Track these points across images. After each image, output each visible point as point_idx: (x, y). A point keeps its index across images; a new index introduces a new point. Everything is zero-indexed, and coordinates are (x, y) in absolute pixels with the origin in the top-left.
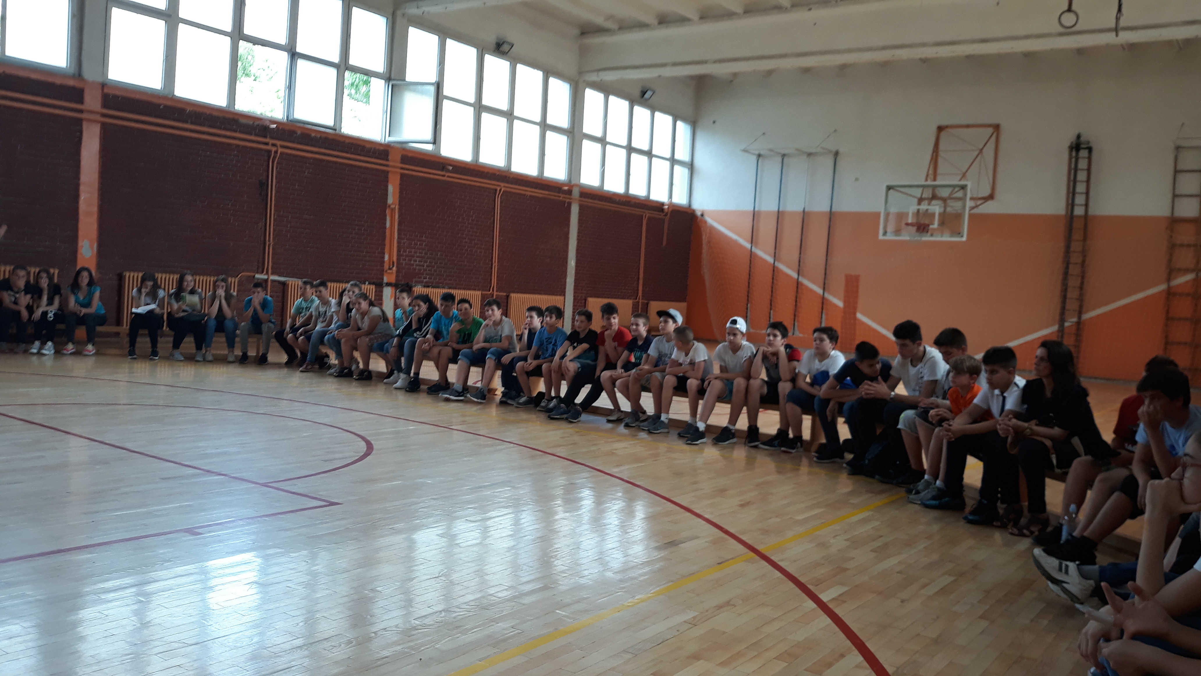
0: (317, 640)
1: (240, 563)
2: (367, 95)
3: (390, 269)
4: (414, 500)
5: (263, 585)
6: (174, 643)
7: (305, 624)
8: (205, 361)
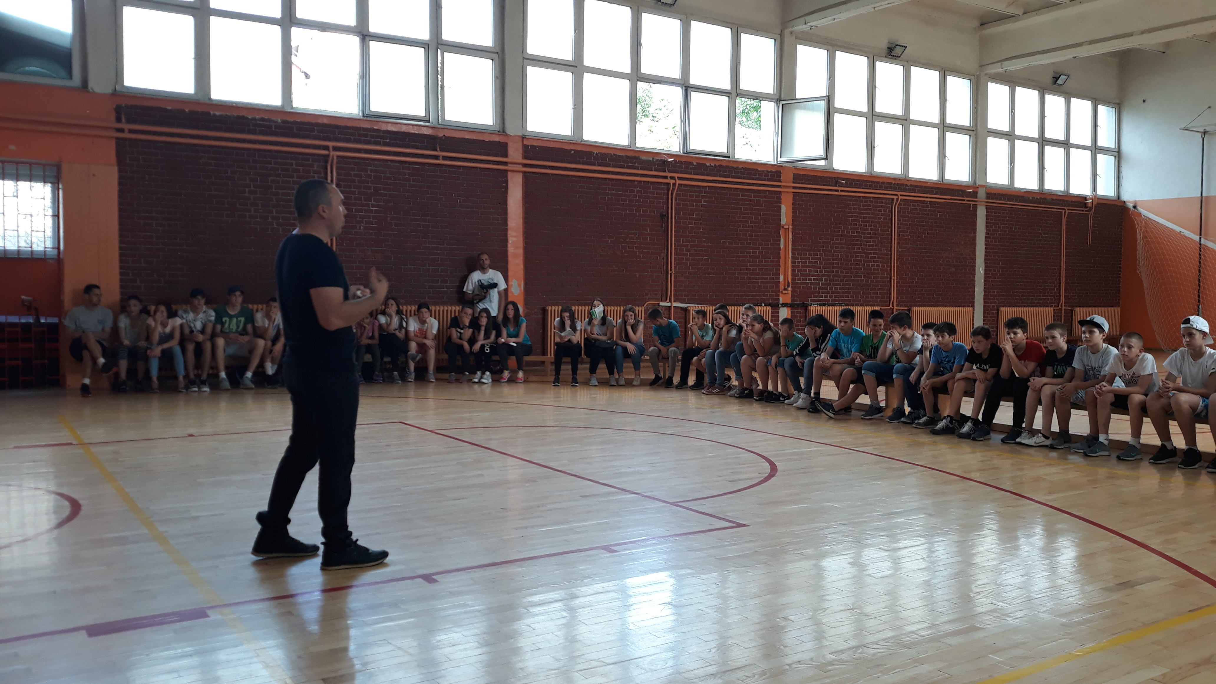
0: (730, 668)
1: (654, 583)
2: (758, 121)
3: (785, 289)
4: (822, 524)
5: (677, 606)
6: (593, 661)
7: (718, 650)
8: (619, 385)
